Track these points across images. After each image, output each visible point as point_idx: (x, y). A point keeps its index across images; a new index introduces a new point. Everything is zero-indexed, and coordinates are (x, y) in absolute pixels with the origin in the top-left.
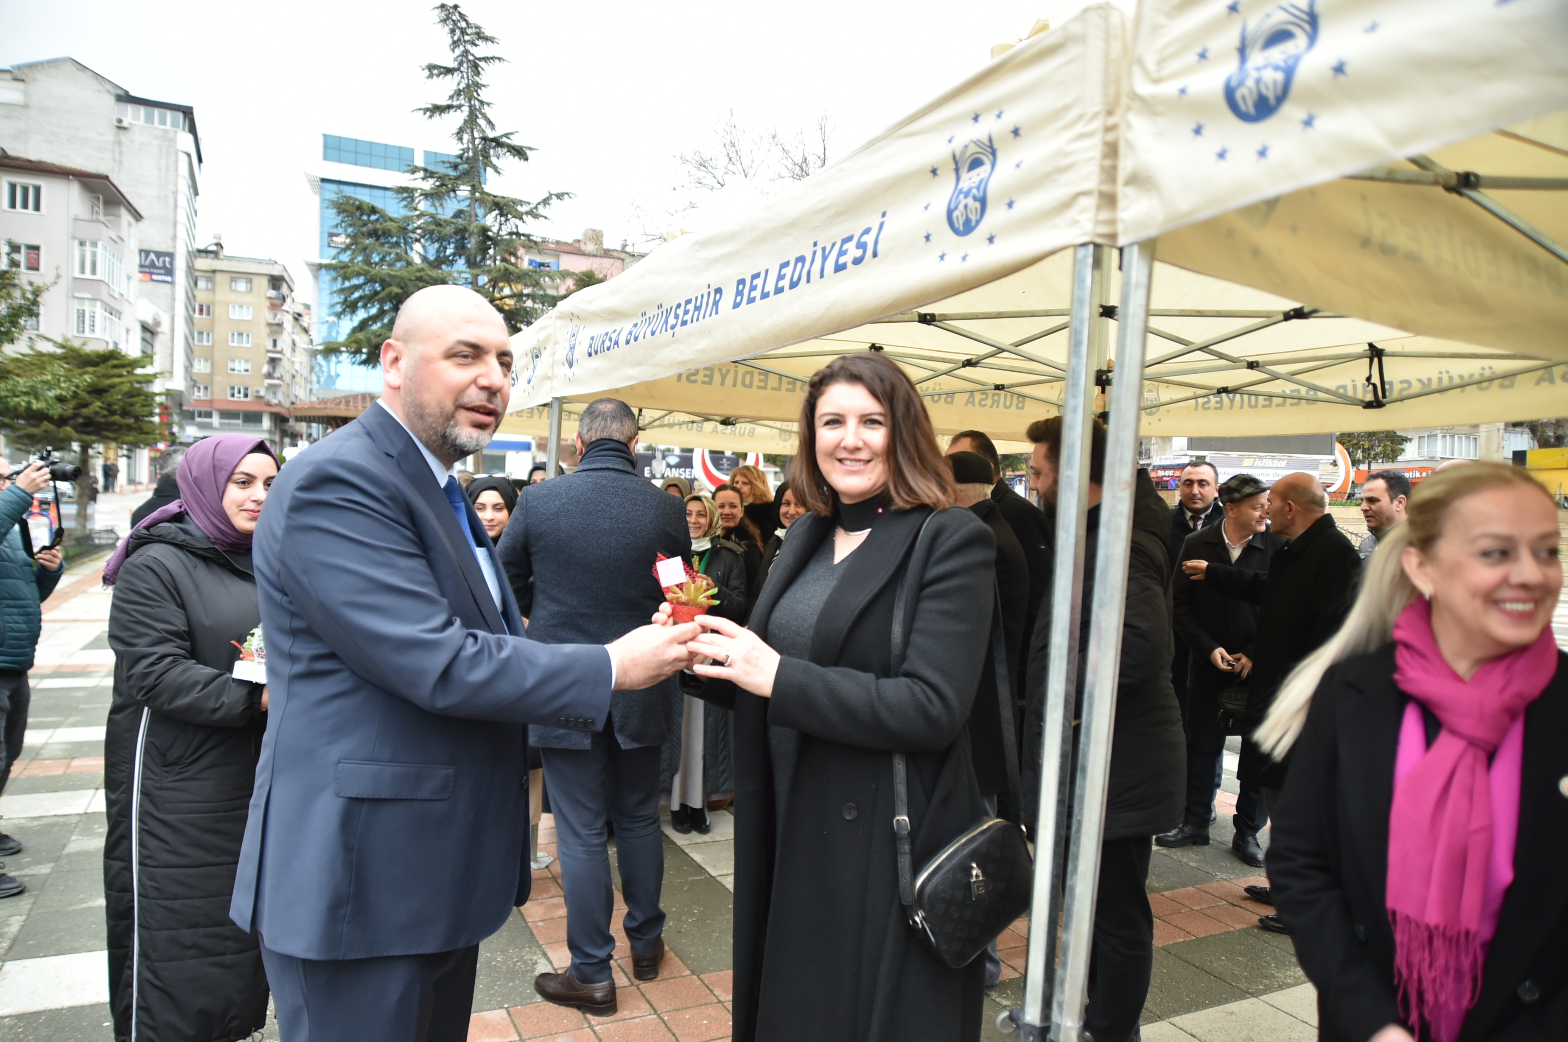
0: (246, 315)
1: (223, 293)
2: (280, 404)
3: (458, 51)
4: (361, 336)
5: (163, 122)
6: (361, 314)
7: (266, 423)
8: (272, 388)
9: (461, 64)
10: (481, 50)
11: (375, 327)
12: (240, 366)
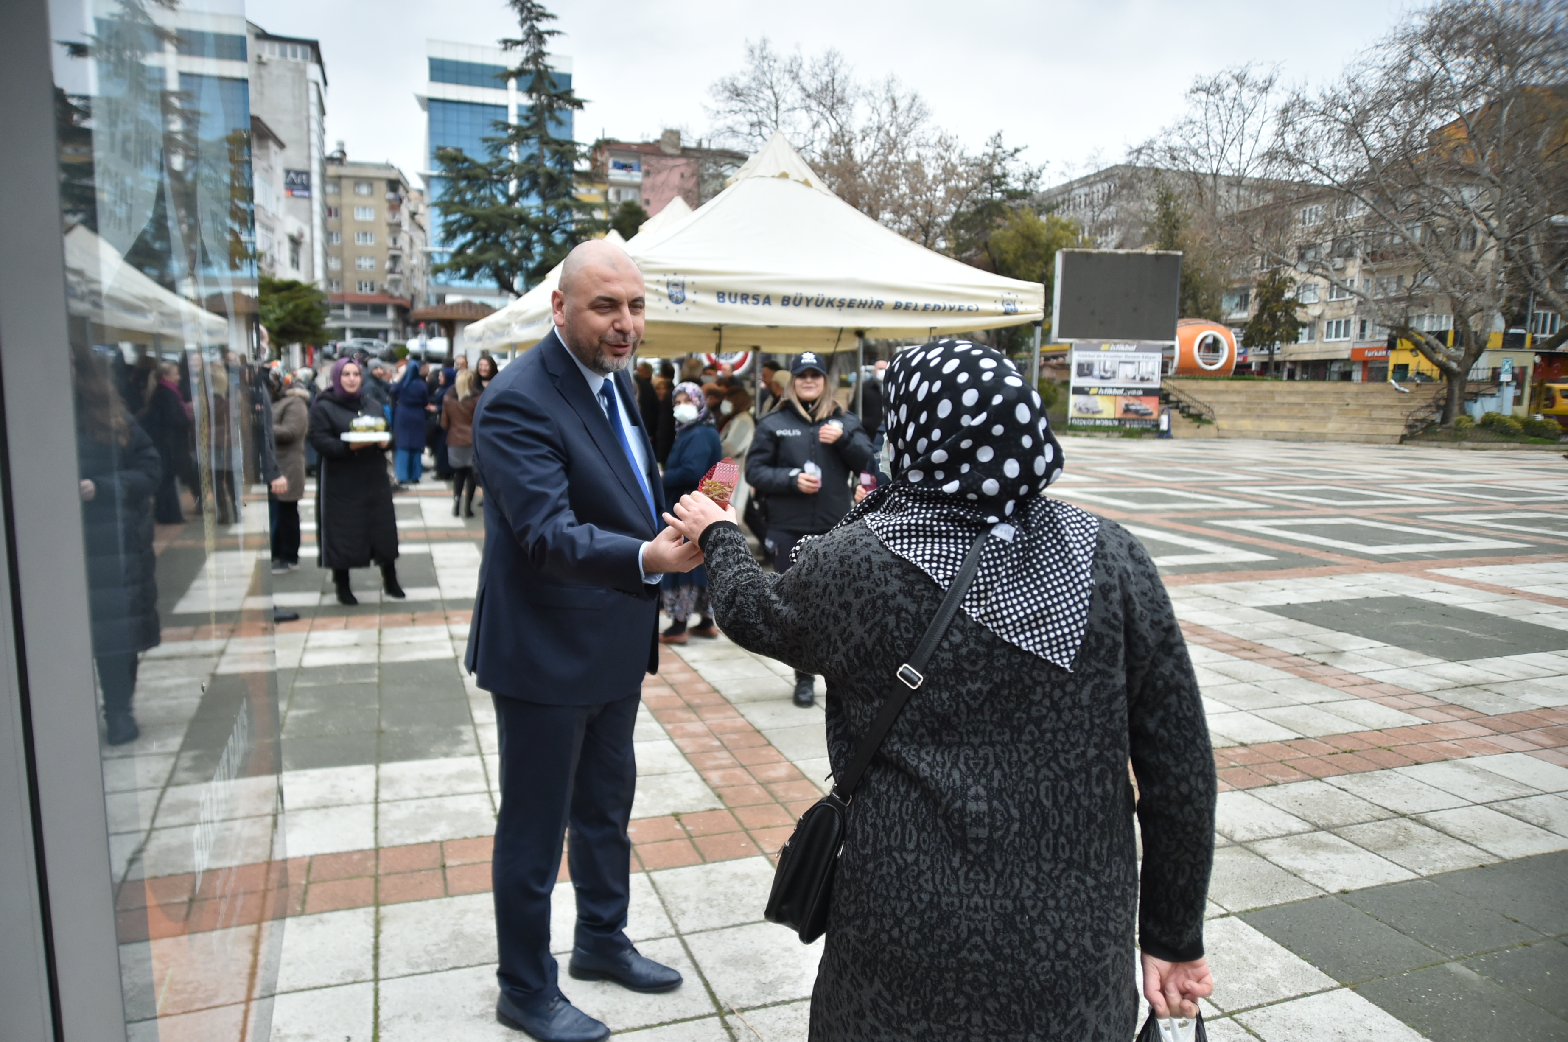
0: (368, 216)
1: (348, 198)
2: (401, 297)
3: (526, 27)
4: (459, 259)
5: (295, 55)
6: (460, 240)
7: (391, 314)
8: (395, 283)
9: (528, 35)
10: (543, 26)
11: (470, 251)
12: (366, 263)
